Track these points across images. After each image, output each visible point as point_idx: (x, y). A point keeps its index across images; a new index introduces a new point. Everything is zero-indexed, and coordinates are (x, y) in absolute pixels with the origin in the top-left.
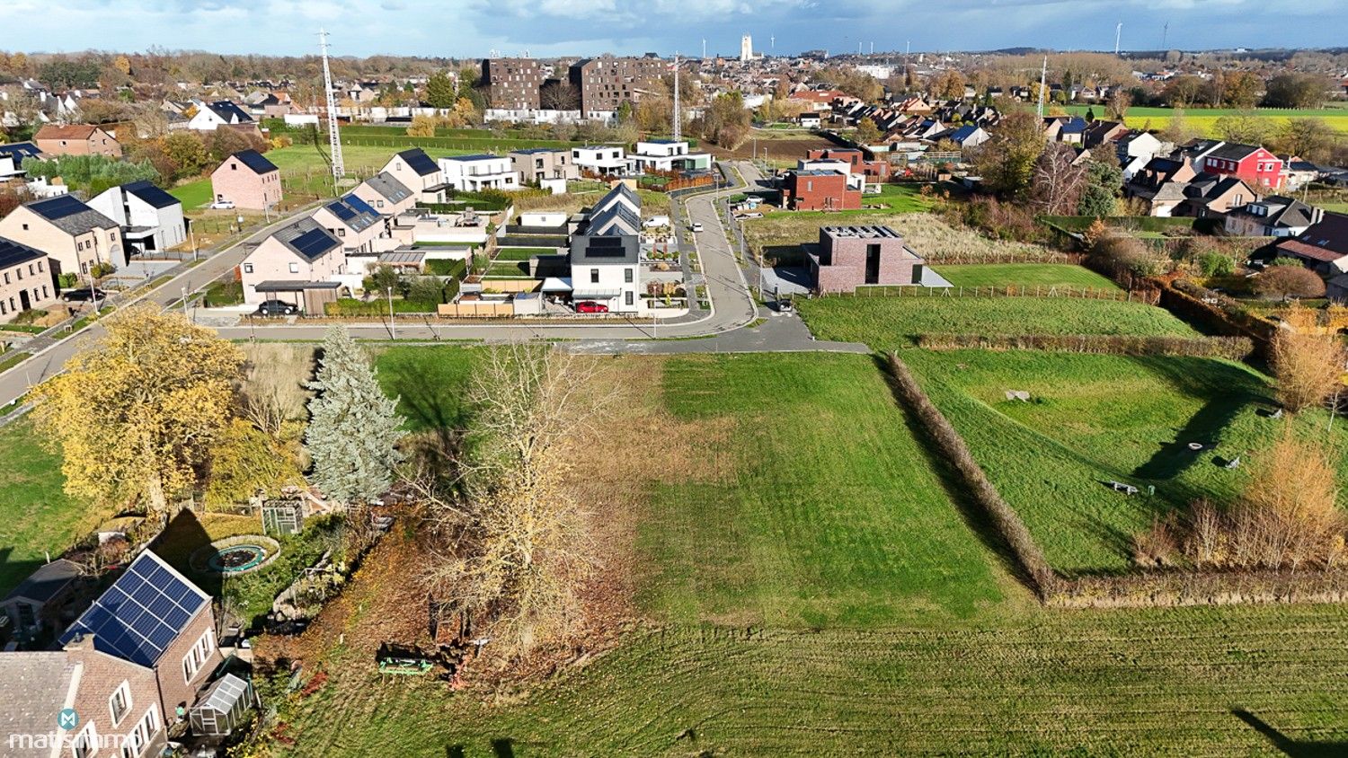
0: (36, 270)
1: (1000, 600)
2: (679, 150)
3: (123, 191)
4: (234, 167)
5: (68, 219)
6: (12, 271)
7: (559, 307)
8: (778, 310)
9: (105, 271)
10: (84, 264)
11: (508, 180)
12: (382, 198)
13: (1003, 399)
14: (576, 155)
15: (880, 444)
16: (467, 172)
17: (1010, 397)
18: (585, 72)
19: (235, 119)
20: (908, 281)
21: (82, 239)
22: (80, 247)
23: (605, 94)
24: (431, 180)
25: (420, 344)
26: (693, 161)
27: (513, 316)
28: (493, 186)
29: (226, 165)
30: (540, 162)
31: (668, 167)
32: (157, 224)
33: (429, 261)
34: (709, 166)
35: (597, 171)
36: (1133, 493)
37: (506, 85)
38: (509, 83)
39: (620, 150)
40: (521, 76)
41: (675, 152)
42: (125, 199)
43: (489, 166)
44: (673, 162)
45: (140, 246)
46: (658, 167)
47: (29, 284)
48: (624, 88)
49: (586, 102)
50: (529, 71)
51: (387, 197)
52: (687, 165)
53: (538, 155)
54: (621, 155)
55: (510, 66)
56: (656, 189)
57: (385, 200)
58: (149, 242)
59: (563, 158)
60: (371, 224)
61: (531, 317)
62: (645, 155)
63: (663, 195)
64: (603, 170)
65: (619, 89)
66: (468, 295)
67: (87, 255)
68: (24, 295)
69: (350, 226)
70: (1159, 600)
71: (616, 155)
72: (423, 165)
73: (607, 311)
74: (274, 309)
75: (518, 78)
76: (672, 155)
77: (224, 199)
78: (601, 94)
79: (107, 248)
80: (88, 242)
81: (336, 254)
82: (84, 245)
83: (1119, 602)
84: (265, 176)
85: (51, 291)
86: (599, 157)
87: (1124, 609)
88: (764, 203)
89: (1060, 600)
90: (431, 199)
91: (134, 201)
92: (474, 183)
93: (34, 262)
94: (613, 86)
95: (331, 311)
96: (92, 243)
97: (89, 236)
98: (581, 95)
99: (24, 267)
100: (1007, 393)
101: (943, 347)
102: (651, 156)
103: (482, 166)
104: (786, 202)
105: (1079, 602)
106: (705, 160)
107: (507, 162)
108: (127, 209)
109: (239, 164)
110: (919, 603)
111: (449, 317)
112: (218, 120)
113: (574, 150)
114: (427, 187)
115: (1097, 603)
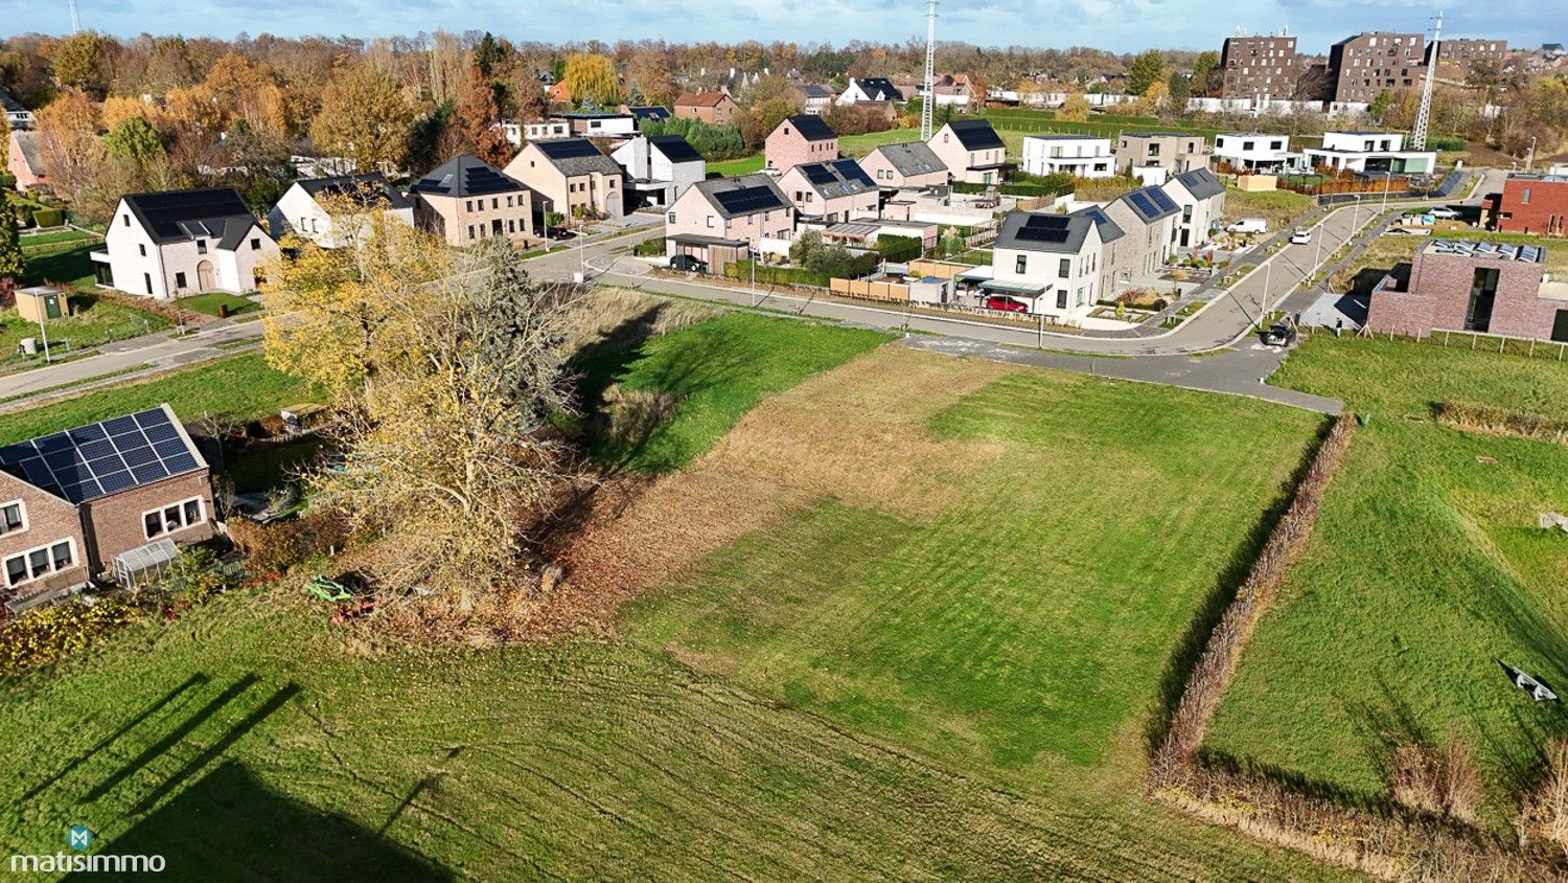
0: (515, 201)
1: (1086, 763)
2: (1385, 145)
3: (648, 143)
4: (786, 131)
5: (570, 162)
6: (487, 199)
7: (970, 298)
8: (1265, 342)
9: (591, 215)
10: (573, 206)
11: (1099, 167)
12: (892, 168)
13: (1527, 522)
14: (1220, 143)
15: (1183, 526)
16: (1048, 153)
17: (1545, 521)
18: (1349, 52)
19: (881, 96)
20: (1544, 336)
21: (577, 181)
22: (572, 188)
23: (1373, 82)
24: (984, 156)
26: (1403, 161)
27: (907, 302)
28: (1078, 172)
29: (780, 130)
30: (1154, 147)
31: (1359, 166)
32: (671, 179)
33: (881, 237)
34: (1429, 170)
35: (1241, 166)
36: (1545, 699)
37: (1246, 71)
38: (1250, 67)
39: (1285, 140)
40: (1269, 60)
41: (1377, 147)
42: (649, 152)
43: (1080, 148)
44: (1369, 161)
45: (653, 200)
46: (1342, 166)
47: (505, 214)
48: (1404, 73)
49: (1341, 91)
50: (1281, 54)
51: (899, 168)
52: (1394, 166)
53: (1154, 140)
54: (1284, 146)
55: (1255, 47)
56: (1301, 191)
57: (895, 171)
58: (660, 194)
59: (1191, 145)
60: (853, 192)
61: (927, 306)
62: (1332, 149)
63: (1306, 197)
64: (1249, 163)
65: (1396, 73)
66: (891, 276)
67: (581, 198)
68: (497, 225)
69: (820, 192)
70: (1371, 863)
71: (1276, 146)
73: (1024, 311)
74: (685, 263)
75: (1264, 62)
76: (1371, 150)
77: (774, 166)
78: (1367, 82)
79: (605, 194)
80: (582, 187)
81: (779, 218)
82: (578, 187)
83: (1288, 838)
84: (817, 143)
85: (529, 225)
86: (1248, 146)
87: (1290, 851)
88: (1457, 218)
89: (1178, 797)
90: (976, 178)
91: (656, 153)
92: (1052, 166)
93: (515, 195)
94: (1388, 72)
95: (730, 272)
96: (587, 187)
97: (585, 180)
98: (1335, 83)
99: (502, 197)
100: (1542, 515)
101: (1481, 429)
102: (1339, 151)
103: (1070, 147)
104: (1484, 218)
105: (1209, 810)
106: (1426, 160)
107: (1105, 145)
108: (649, 159)
109: (793, 129)
110: (959, 726)
111: (839, 294)
113: (1218, 136)
114: (976, 164)
115: (1243, 825)
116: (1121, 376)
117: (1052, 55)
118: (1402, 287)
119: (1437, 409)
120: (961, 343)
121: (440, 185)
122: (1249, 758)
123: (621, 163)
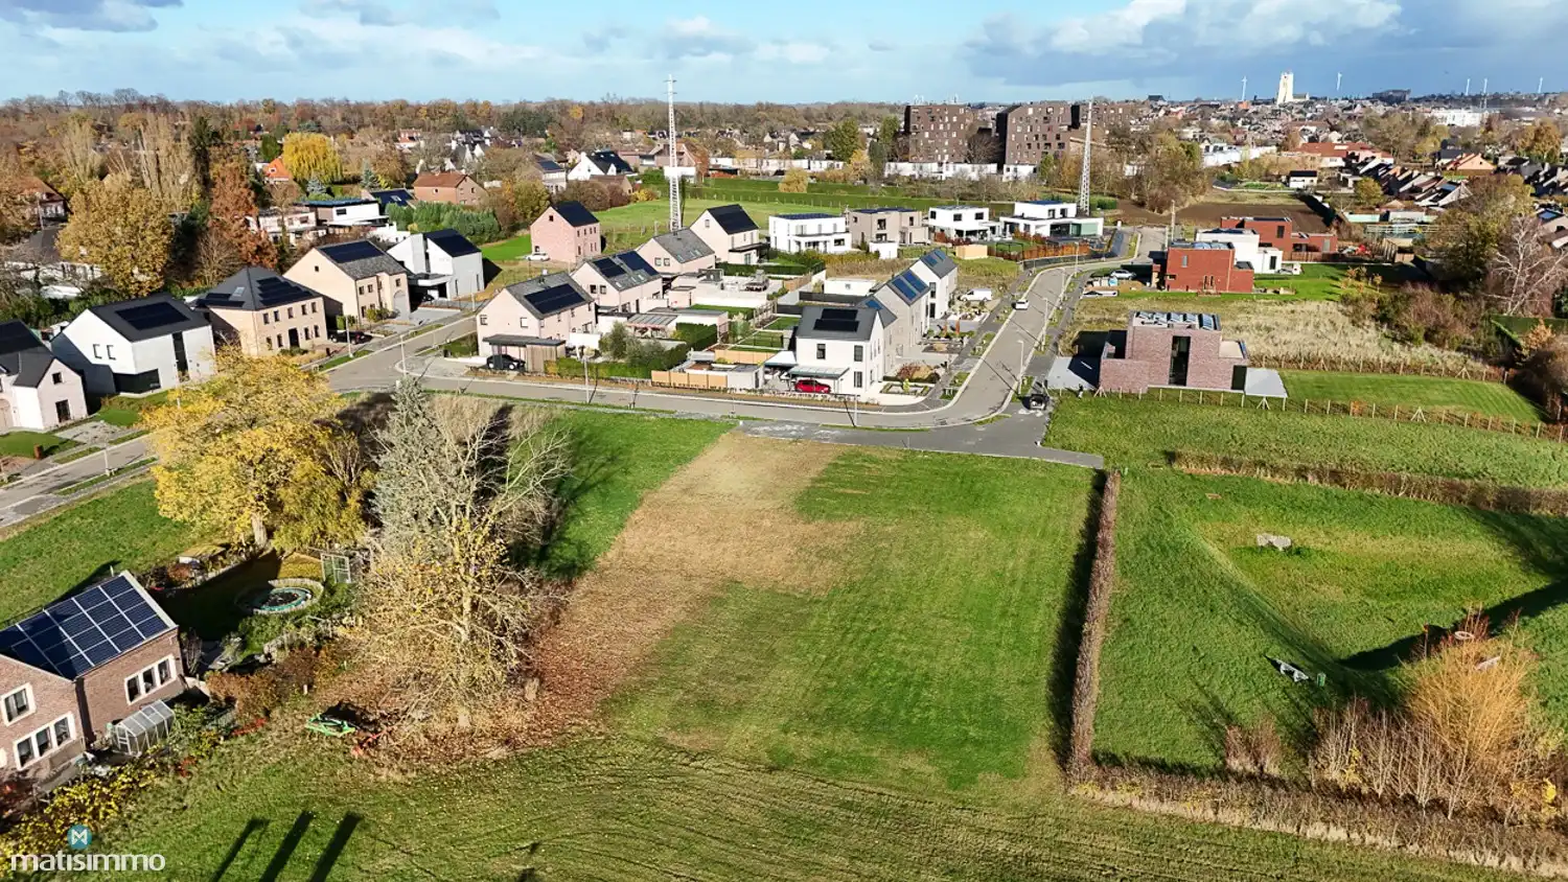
0: (309, 309)
1: (1015, 776)
2: (1063, 212)
3: (425, 239)
4: (551, 218)
5: (356, 264)
6: (282, 309)
7: (779, 382)
8: (1028, 407)
9: (382, 315)
10: (363, 308)
11: (839, 242)
12: (668, 255)
13: (1250, 543)
14: (933, 215)
15: (1020, 575)
16: (793, 231)
17: (1262, 542)
18: (1012, 120)
19: (612, 170)
20: (1226, 386)
21: (364, 283)
22: (361, 290)
23: (1034, 145)
24: (743, 239)
25: (608, 410)
26: (1079, 226)
27: (725, 390)
28: (821, 247)
29: (544, 217)
30: (882, 223)
31: (1046, 232)
32: (451, 272)
33: (679, 326)
34: (1100, 232)
35: (953, 236)
36: (1302, 681)
37: (927, 135)
38: (930, 131)
39: (986, 211)
40: (945, 125)
41: (1058, 214)
42: (426, 247)
43: (820, 226)
44: (1053, 227)
45: (434, 294)
46: (1032, 232)
47: (300, 323)
48: (1058, 137)
49: (1009, 155)
50: (955, 119)
51: (675, 256)
52: (1072, 230)
53: (881, 215)
54: (986, 216)
55: (933, 113)
56: (1009, 258)
57: (672, 259)
58: (442, 289)
59: (911, 219)
60: (641, 282)
61: (744, 392)
62: (1022, 217)
63: (1012, 264)
64: (960, 233)
65: (1051, 138)
66: (700, 364)
67: (369, 299)
68: (293, 334)
69: (613, 284)
70: (1225, 816)
71: (979, 216)
72: (733, 220)
73: (828, 392)
74: (501, 362)
75: (941, 127)
76: (1053, 218)
77: (541, 251)
78: (1029, 145)
79: (392, 293)
80: (370, 287)
81: (583, 313)
82: (366, 290)
83: (1167, 807)
84: (581, 229)
85: (323, 331)
86: (958, 218)
87: (1171, 817)
88: (1134, 279)
89: (1087, 791)
90: (738, 259)
91: (433, 248)
92: (799, 243)
93: (308, 303)
94: (1045, 136)
95: (550, 369)
96: (375, 288)
97: (372, 281)
98: (1004, 146)
99: (296, 306)
100: (1259, 536)
101: (1204, 471)
102: (1028, 219)
103: (811, 225)
104: (1155, 279)
105: (1111, 797)
106: (1096, 224)
107: (840, 223)
108: (427, 256)
109: (557, 216)
110: (913, 762)
111: (661, 385)
112: (597, 171)
113: (931, 209)
114: (736, 246)
115: (1136, 803)
116: (930, 447)
117: (739, 110)
118: (1120, 354)
119: (1171, 457)
120: (788, 427)
121: (231, 299)
122: (1126, 754)
123: (399, 259)
